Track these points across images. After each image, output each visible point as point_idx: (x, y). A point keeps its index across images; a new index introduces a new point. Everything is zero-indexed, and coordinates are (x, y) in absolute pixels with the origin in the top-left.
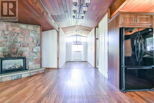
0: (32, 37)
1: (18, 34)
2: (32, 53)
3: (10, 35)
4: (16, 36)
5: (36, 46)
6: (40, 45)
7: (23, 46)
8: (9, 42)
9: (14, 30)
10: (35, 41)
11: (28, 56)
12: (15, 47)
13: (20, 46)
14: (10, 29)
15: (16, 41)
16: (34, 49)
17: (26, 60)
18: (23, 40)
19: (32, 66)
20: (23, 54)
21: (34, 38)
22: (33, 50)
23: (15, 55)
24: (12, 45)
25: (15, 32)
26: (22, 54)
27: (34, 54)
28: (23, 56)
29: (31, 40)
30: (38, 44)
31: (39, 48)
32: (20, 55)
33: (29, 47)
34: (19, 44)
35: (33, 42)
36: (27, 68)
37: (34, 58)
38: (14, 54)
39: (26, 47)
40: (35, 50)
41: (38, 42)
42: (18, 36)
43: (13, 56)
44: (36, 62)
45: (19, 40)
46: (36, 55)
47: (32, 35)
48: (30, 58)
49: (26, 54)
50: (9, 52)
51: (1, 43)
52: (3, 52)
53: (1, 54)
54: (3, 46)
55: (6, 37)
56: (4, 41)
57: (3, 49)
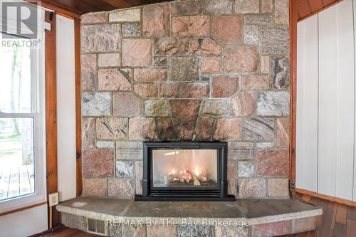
0: (254, 48)
1: (200, 41)
2: (251, 125)
3: (174, 50)
4: (194, 52)
5: (272, 87)
6: (289, 83)
7: (219, 93)
8: (173, 78)
9: (185, 27)
10: (265, 67)
11: (236, 137)
12: (190, 96)
13: (208, 91)
14: (175, 26)
15: (195, 70)
16: (259, 104)
17: (230, 152)
18: (217, 63)
19: (251, 184)
20: (219, 126)
21: (260, 50)
22: (254, 107)
23: (191, 132)
24: (181, 92)
25: (192, 37)
26: (212, 128)
27: (260, 129)
28: (216, 138)
29: (247, 61)
30: (279, 76)
31: (283, 96)
32: (207, 133)
33: (240, 97)
34: (203, 84)
35: (255, 69)
36: (232, 191)
37: (259, 145)
38: (185, 125)
39: (228, 95)
40: (263, 110)
41: (277, 69)
42: (199, 52)
43: (185, 133)
44: (270, 165)
46: (270, 132)
47: (251, 37)
48: (244, 144)
49: (229, 127)
50: (174, 117)
51: (150, 82)
52: (156, 119)
53: (151, 125)
54: (156, 95)
55: (164, 62)
56: (157, 78)
57: (155, 106)
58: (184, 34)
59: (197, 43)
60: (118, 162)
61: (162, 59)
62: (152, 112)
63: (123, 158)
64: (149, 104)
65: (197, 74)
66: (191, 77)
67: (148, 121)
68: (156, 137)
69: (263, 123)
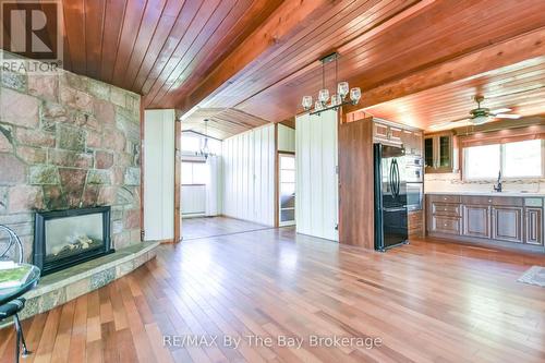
0: (123, 134)
1: (86, 117)
2: (121, 192)
3: (64, 119)
4: (81, 125)
5: (133, 164)
6: (140, 163)
7: (100, 166)
8: (61, 147)
9: (73, 100)
10: (129, 148)
12: (77, 166)
13: (93, 163)
14: (64, 94)
15: (82, 142)
16: (126, 176)
18: (99, 140)
19: (121, 238)
20: (100, 193)
21: (126, 136)
22: (123, 178)
23: (78, 200)
24: (70, 161)
25: (79, 110)
26: (94, 195)
27: (126, 195)
28: (98, 204)
29: (119, 142)
30: (136, 157)
31: (136, 170)
32: (91, 200)
33: (115, 170)
34: (90, 156)
35: (124, 149)
37: (126, 207)
38: (74, 193)
39: (107, 167)
40: (128, 180)
41: (135, 152)
42: (85, 126)
43: (73, 201)
44: (132, 221)
45: (89, 139)
46: (131, 197)
47: (121, 125)
48: (118, 207)
49: (108, 194)
50: (63, 186)
51: (37, 147)
52: (45, 189)
53: (38, 194)
54: (44, 162)
55: (53, 128)
56: (46, 143)
57: (43, 174)
58: (73, 105)
59: (84, 118)
61: (52, 125)
62: (40, 179)
64: (36, 170)
65: (83, 146)
66: (78, 147)
67: (35, 190)
68: (44, 207)
69: (128, 190)
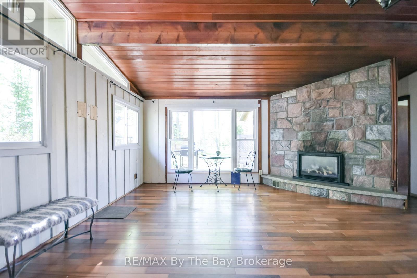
0: (363, 101)
1: (328, 101)
2: (360, 145)
3: (313, 107)
4: (325, 107)
5: (377, 122)
6: (391, 119)
7: (340, 127)
8: (313, 121)
9: (320, 95)
10: (371, 110)
11: (351, 151)
12: (322, 130)
13: (333, 127)
14: (314, 95)
15: (325, 116)
16: (368, 133)
17: (346, 160)
18: (338, 112)
19: (361, 179)
20: (339, 145)
21: (367, 102)
22: (364, 135)
23: (323, 148)
24: (317, 128)
25: (323, 99)
26: (336, 145)
27: (368, 147)
28: (338, 151)
29: (358, 108)
30: (382, 116)
31: (386, 128)
32: (332, 149)
33: (354, 130)
34: (330, 124)
35: (364, 112)
36: (348, 180)
37: (367, 157)
38: (320, 144)
39: (346, 128)
40: (370, 136)
41: (381, 111)
42: (327, 107)
43: (319, 148)
44: (375, 169)
45: (330, 113)
46: (376, 149)
47: (361, 95)
48: (356, 156)
49: (346, 146)
50: (313, 140)
51: (301, 124)
52: (304, 141)
53: (301, 144)
54: (304, 130)
55: (308, 113)
56: (304, 121)
57: (303, 135)
58: (319, 98)
59: (326, 102)
60: (286, 161)
61: (307, 112)
62: (302, 138)
63: (288, 159)
64: (300, 134)
65: (326, 118)
66: (322, 120)
67: (300, 142)
68: (304, 150)
69: (370, 144)
